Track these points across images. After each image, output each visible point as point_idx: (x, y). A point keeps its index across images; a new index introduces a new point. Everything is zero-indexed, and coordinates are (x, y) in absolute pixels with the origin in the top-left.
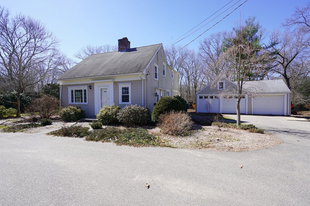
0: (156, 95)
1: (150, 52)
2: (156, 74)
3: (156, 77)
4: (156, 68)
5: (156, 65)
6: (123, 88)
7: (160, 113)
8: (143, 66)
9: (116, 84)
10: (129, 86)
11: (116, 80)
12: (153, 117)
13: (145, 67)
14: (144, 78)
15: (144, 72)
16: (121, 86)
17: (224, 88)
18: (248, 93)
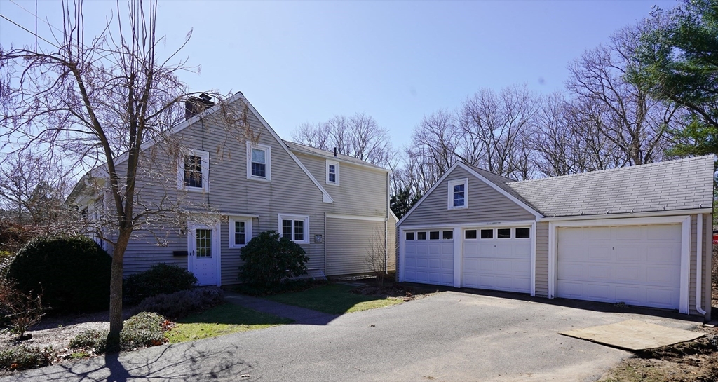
17: (466, 206)
18: (539, 218)
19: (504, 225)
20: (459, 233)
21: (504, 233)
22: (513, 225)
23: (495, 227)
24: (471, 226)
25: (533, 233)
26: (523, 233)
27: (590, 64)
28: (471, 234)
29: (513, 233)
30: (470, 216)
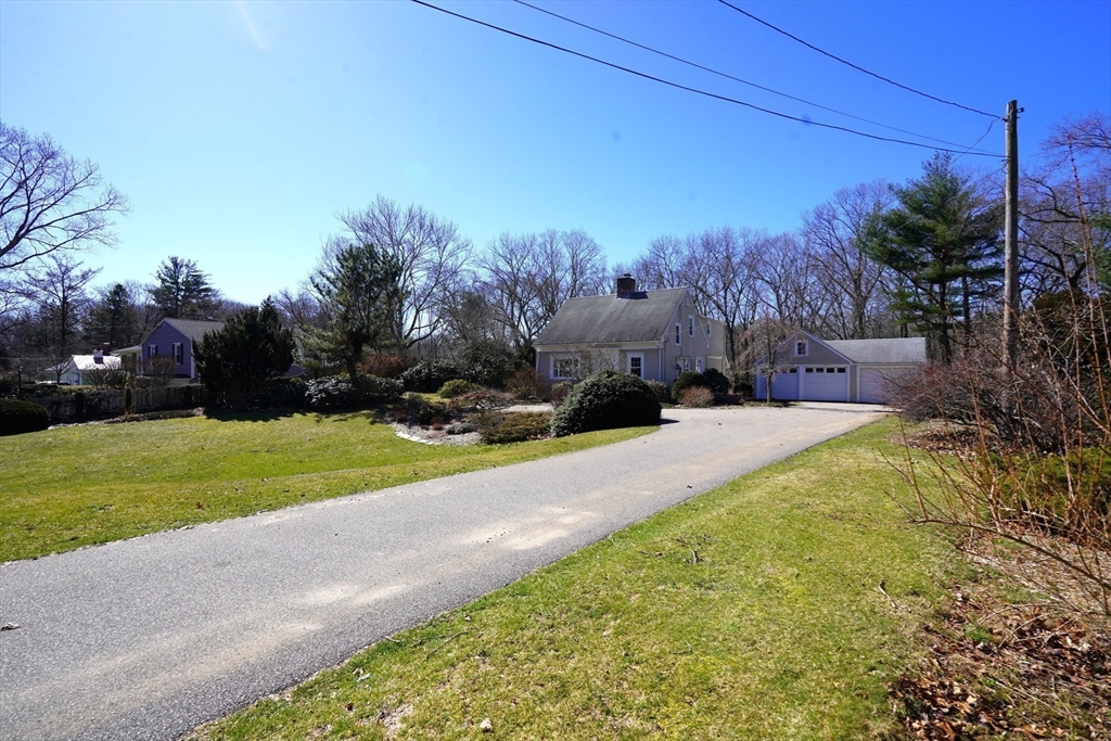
0: (678, 367)
1: (668, 305)
2: (678, 337)
3: (678, 342)
4: (677, 328)
5: (677, 324)
6: (632, 359)
7: (680, 388)
8: (660, 332)
9: (623, 352)
10: (642, 356)
11: (624, 348)
12: (673, 394)
13: (662, 333)
14: (662, 347)
15: (663, 340)
16: (630, 356)
17: (807, 355)
18: (851, 363)
19: (831, 366)
20: (802, 369)
21: (831, 370)
22: (836, 366)
23: (825, 367)
24: (809, 366)
25: (848, 371)
26: (842, 370)
27: (819, 216)
28: (809, 370)
29: (836, 370)
30: (809, 360)
